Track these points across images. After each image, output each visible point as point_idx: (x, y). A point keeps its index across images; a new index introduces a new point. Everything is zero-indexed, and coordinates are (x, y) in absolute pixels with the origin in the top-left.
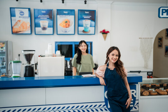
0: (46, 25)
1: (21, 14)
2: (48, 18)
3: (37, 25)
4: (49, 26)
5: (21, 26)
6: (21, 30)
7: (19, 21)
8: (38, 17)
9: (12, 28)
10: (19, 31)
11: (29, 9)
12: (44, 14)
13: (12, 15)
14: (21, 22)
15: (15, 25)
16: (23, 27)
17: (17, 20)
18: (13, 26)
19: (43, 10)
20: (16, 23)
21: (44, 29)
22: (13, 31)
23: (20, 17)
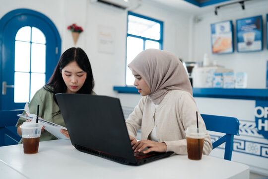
0: (252, 39)
2: (254, 29)
3: (241, 40)
4: (256, 39)
5: (222, 43)
7: (220, 38)
9: (213, 47)
11: (231, 22)
12: (249, 24)
13: (213, 32)
15: (215, 43)
17: (217, 37)
18: (213, 44)
19: (247, 19)
20: (217, 41)
21: (249, 43)
22: (214, 50)
23: (220, 33)
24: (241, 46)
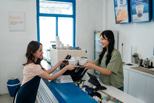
0: (141, 11)
1: (121, 2)
5: (121, 15)
6: (122, 20)
8: (134, 2)
9: (116, 18)
10: (120, 20)
13: (116, 6)
14: (121, 11)
15: (117, 15)
16: (123, 16)
17: (118, 10)
18: (116, 16)
20: (118, 12)
21: (140, 15)
22: (117, 21)
23: (120, 6)
24: (134, 17)
